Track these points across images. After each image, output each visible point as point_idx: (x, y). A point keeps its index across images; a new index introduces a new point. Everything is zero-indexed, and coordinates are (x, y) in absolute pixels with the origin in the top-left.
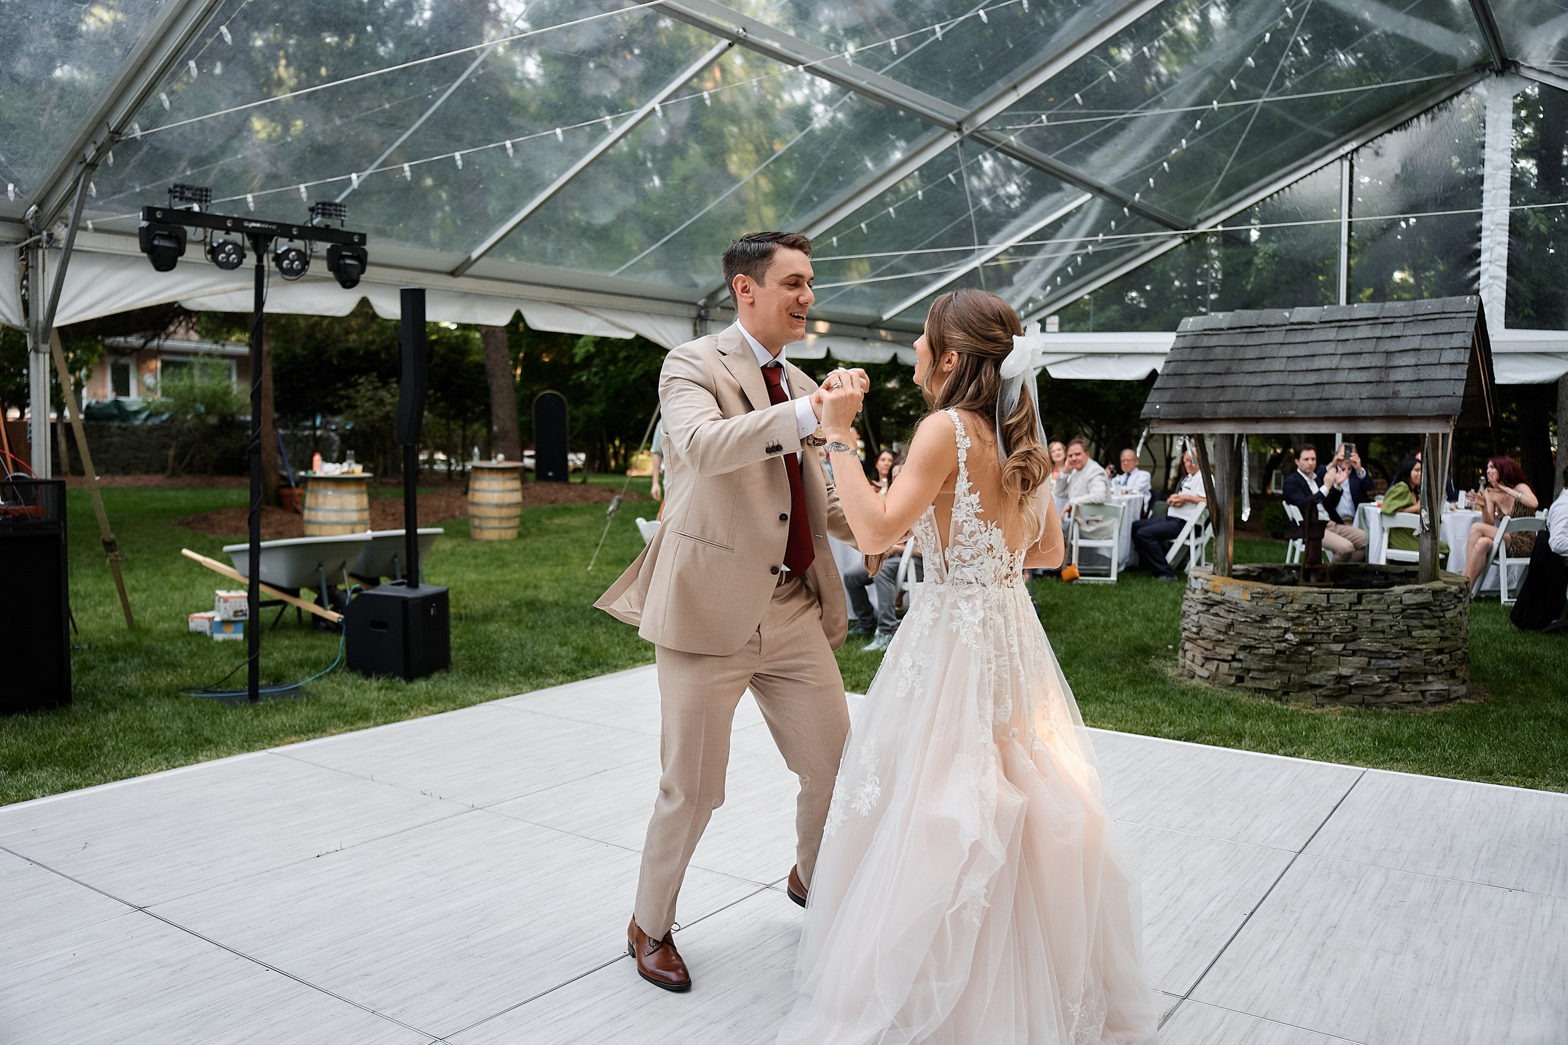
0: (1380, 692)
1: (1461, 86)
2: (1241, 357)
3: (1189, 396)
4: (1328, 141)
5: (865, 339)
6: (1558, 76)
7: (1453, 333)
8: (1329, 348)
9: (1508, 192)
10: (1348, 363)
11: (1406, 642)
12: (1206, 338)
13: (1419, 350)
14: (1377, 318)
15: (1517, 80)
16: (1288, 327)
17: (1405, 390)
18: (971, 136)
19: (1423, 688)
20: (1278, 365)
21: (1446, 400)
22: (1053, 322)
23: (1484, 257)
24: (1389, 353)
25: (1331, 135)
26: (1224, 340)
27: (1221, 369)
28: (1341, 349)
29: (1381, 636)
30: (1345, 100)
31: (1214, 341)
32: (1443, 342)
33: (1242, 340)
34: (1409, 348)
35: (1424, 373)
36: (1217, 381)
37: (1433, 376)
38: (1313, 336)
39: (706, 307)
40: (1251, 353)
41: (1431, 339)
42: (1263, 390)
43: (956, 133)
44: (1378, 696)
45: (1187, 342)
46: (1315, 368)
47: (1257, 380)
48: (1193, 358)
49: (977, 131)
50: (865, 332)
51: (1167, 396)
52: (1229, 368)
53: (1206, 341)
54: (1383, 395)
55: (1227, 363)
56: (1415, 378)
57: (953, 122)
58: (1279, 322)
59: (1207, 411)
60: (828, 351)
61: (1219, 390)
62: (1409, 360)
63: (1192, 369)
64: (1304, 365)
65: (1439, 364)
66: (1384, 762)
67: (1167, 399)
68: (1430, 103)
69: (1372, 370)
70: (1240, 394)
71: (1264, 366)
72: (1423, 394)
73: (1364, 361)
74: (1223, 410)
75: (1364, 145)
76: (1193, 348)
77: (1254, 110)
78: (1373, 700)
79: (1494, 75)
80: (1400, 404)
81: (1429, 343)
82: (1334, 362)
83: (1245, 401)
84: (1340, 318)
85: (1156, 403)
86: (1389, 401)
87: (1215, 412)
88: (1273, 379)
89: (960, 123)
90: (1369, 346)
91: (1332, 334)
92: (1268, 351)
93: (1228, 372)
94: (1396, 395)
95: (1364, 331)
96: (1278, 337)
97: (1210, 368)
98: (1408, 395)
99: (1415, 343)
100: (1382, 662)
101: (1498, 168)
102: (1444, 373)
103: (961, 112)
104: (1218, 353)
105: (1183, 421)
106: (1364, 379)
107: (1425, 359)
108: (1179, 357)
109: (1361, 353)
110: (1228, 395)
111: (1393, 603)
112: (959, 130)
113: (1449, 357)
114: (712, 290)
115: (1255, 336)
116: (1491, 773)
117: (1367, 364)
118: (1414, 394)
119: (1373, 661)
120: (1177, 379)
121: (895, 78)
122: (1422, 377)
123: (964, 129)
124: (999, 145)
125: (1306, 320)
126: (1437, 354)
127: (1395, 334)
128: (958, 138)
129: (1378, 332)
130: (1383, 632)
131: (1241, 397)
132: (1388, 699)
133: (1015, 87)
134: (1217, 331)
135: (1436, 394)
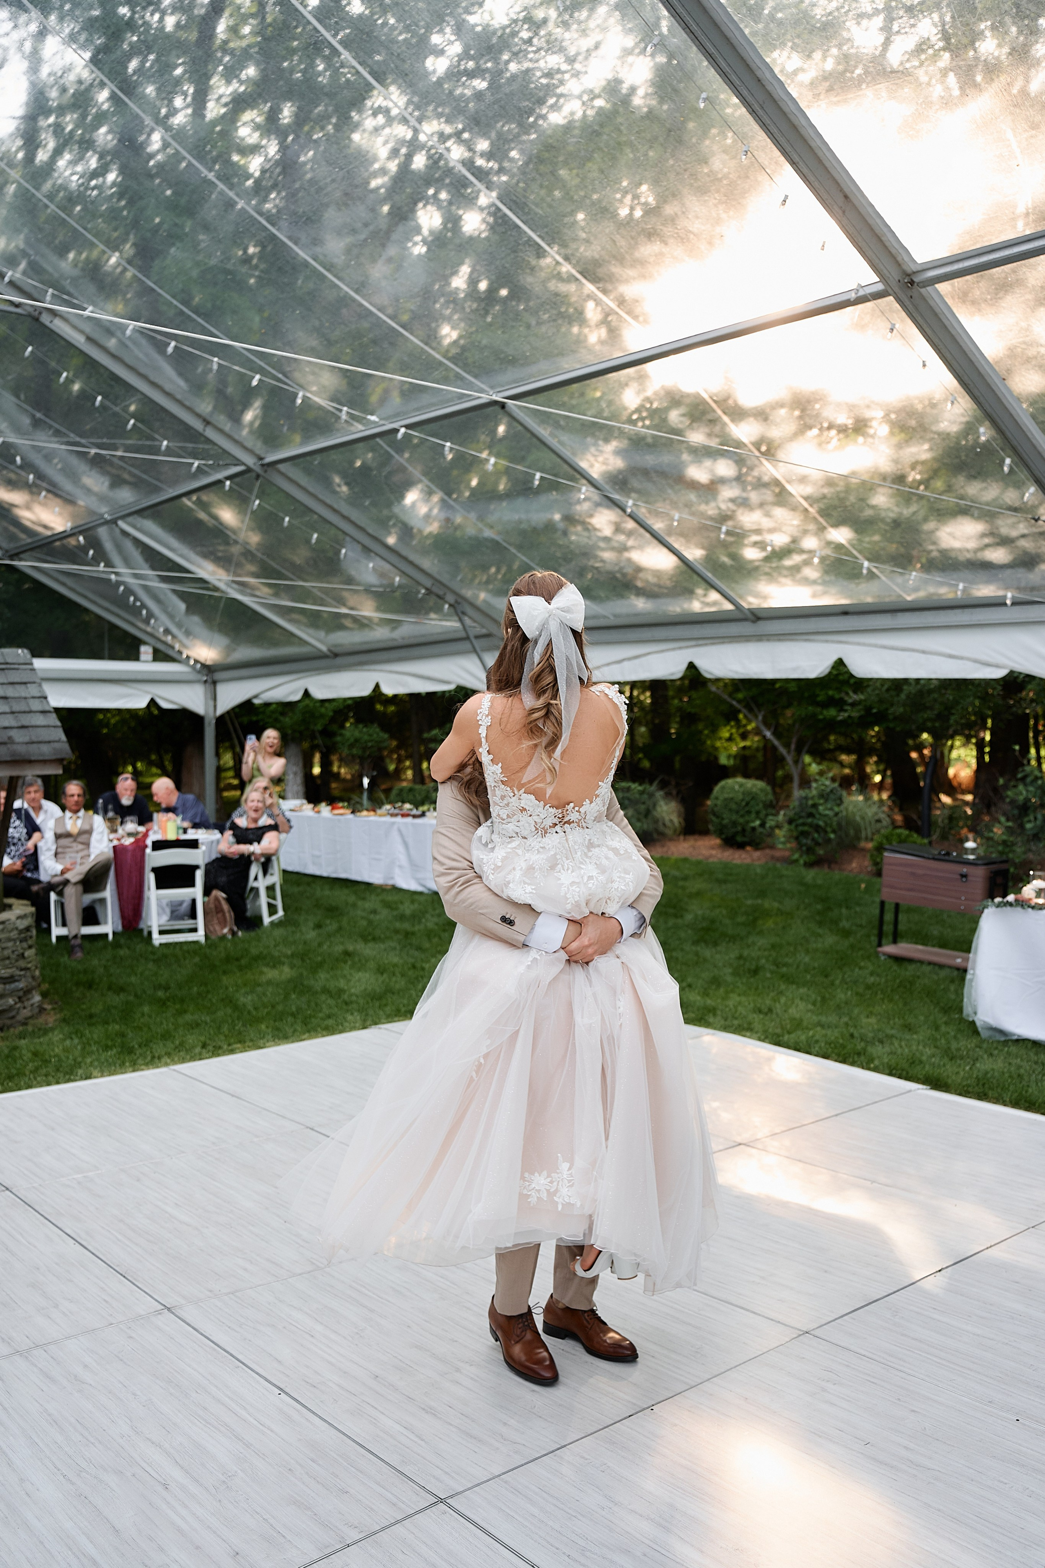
0: (13, 1013)
7: (25, 683)
11: (22, 963)
13: (5, 697)
17: (19, 736)
21: (56, 745)
29: (7, 962)
32: (22, 691)
35: (26, 720)
37: (33, 723)
41: (10, 688)
56: (20, 724)
65: (30, 712)
72: (34, 739)
78: (8, 1022)
80: (21, 749)
81: (10, 692)
86: (9, 746)
94: (11, 740)
98: (21, 740)
100: (13, 986)
102: (40, 720)
107: (16, 706)
111: (12, 930)
113: (37, 705)
118: (27, 739)
119: (8, 987)
122: (24, 723)
126: (23, 702)
130: (8, 958)
135: (47, 739)
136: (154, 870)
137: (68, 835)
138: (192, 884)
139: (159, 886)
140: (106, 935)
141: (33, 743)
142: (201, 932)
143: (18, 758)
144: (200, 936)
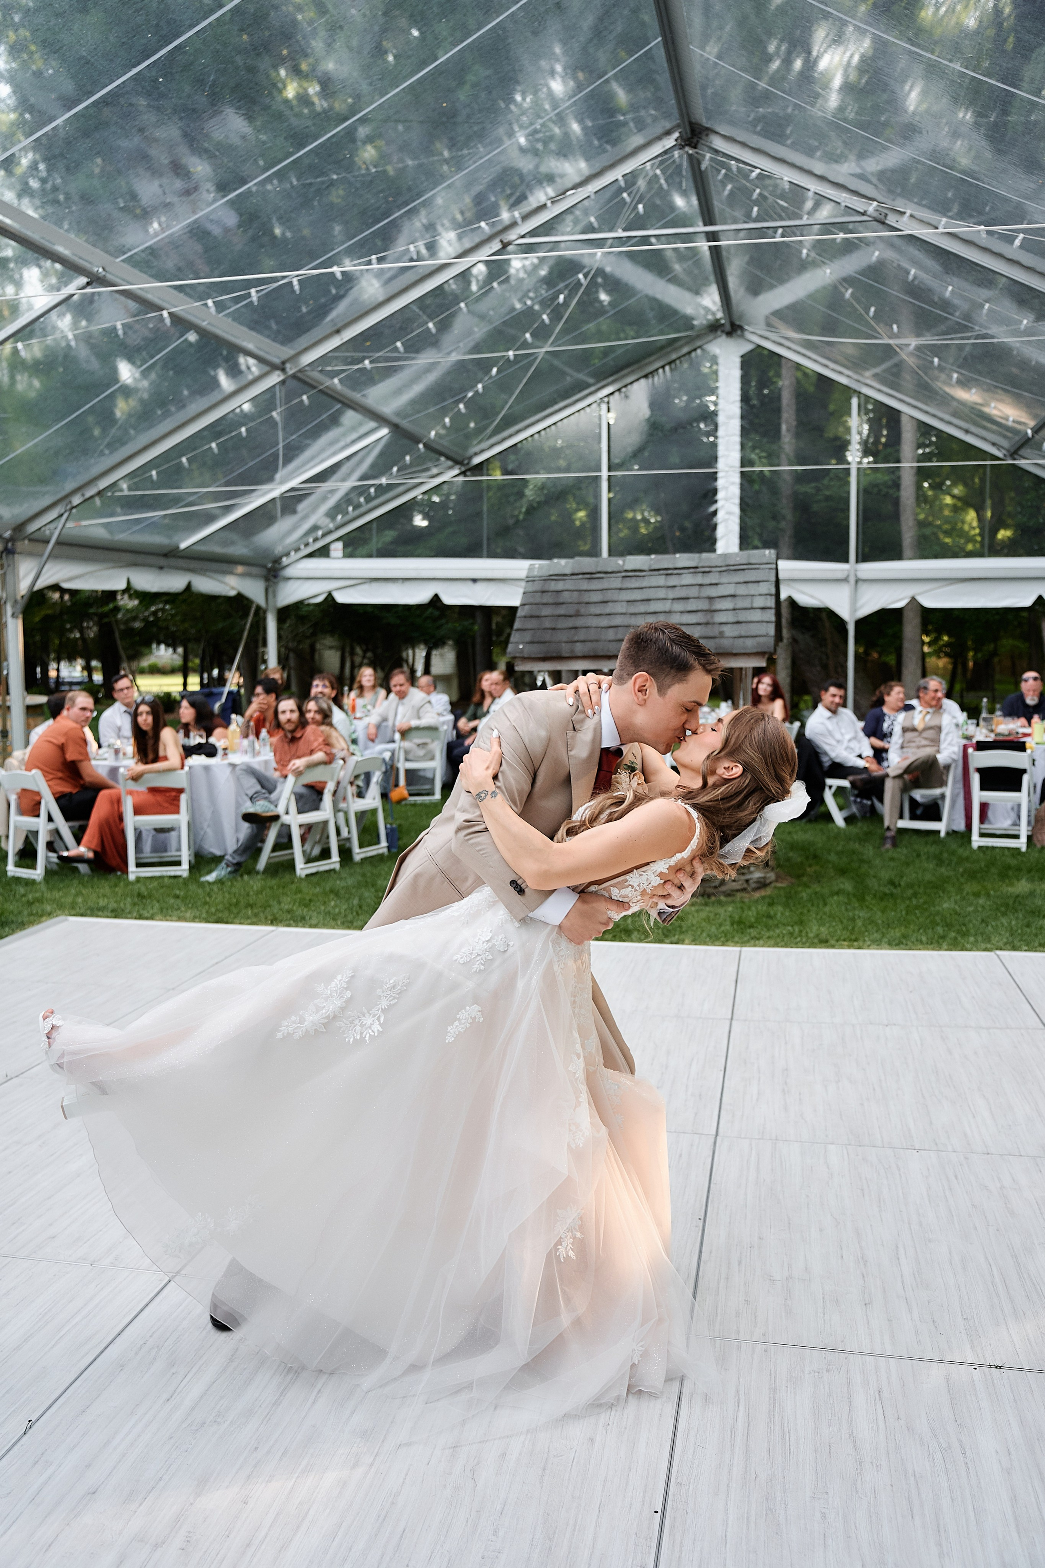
1: (699, 343)
2: (586, 600)
3: (547, 636)
4: (589, 386)
5: (161, 568)
6: (774, 342)
7: (758, 582)
8: (661, 593)
9: (738, 439)
10: (679, 606)
12: (553, 583)
13: (734, 596)
14: (696, 568)
15: (741, 341)
16: (624, 574)
17: (729, 631)
18: (294, 376)
19: (747, 877)
20: (620, 608)
21: (762, 640)
22: (337, 549)
23: (720, 496)
24: (711, 599)
25: (591, 381)
26: (568, 585)
27: (572, 612)
28: (671, 594)
30: (607, 351)
31: (560, 586)
32: (753, 589)
33: (585, 585)
34: (726, 594)
35: (743, 616)
36: (570, 623)
37: (749, 619)
38: (645, 583)
39: (12, 539)
40: (595, 597)
41: (743, 587)
42: (611, 631)
43: (278, 372)
44: (716, 887)
45: (537, 586)
46: (652, 610)
47: (604, 622)
48: (545, 601)
49: (301, 371)
50: (162, 561)
51: (528, 636)
52: (578, 611)
53: (553, 586)
54: (711, 634)
55: (576, 607)
56: (735, 620)
57: (277, 361)
58: (615, 569)
59: (565, 649)
60: (128, 582)
61: (573, 631)
62: (727, 604)
63: (546, 611)
64: (642, 608)
65: (752, 608)
66: (748, 941)
67: (528, 639)
68: (674, 356)
69: (700, 614)
70: (592, 634)
71: (609, 608)
72: (743, 634)
73: (692, 605)
74: (579, 648)
75: (619, 390)
76: (543, 592)
77: (536, 359)
79: (724, 337)
80: (729, 643)
81: (742, 590)
82: (666, 606)
83: (597, 641)
84: (666, 566)
85: (518, 643)
86: (717, 640)
87: (572, 651)
88: (618, 621)
89: (284, 363)
90: (693, 592)
91: (661, 580)
92: (609, 595)
93: (577, 615)
94: (721, 635)
95: (688, 579)
96: (616, 582)
97: (562, 611)
98: (731, 635)
99: (730, 590)
101: (730, 417)
102: (757, 616)
103: (286, 352)
104: (566, 597)
105: (544, 659)
106: (694, 621)
107: (740, 603)
108: (531, 600)
109: (688, 598)
110: (581, 635)
112: (283, 370)
113: (759, 602)
114: (20, 521)
115: (596, 581)
116: (826, 941)
117: (694, 608)
118: (736, 634)
120: (534, 621)
121: (234, 320)
122: (740, 619)
123: (288, 369)
124: (321, 387)
125: (638, 567)
126: (749, 600)
127: (714, 581)
128: (282, 378)
129: (699, 579)
131: (592, 637)
132: (723, 888)
133: (338, 331)
134: (561, 576)
135: (754, 634)
136: (979, 770)
137: (914, 729)
138: (1018, 789)
139: (983, 788)
140: (939, 832)
141: (741, 637)
142: (1023, 839)
143: (721, 651)
144: (1021, 843)
